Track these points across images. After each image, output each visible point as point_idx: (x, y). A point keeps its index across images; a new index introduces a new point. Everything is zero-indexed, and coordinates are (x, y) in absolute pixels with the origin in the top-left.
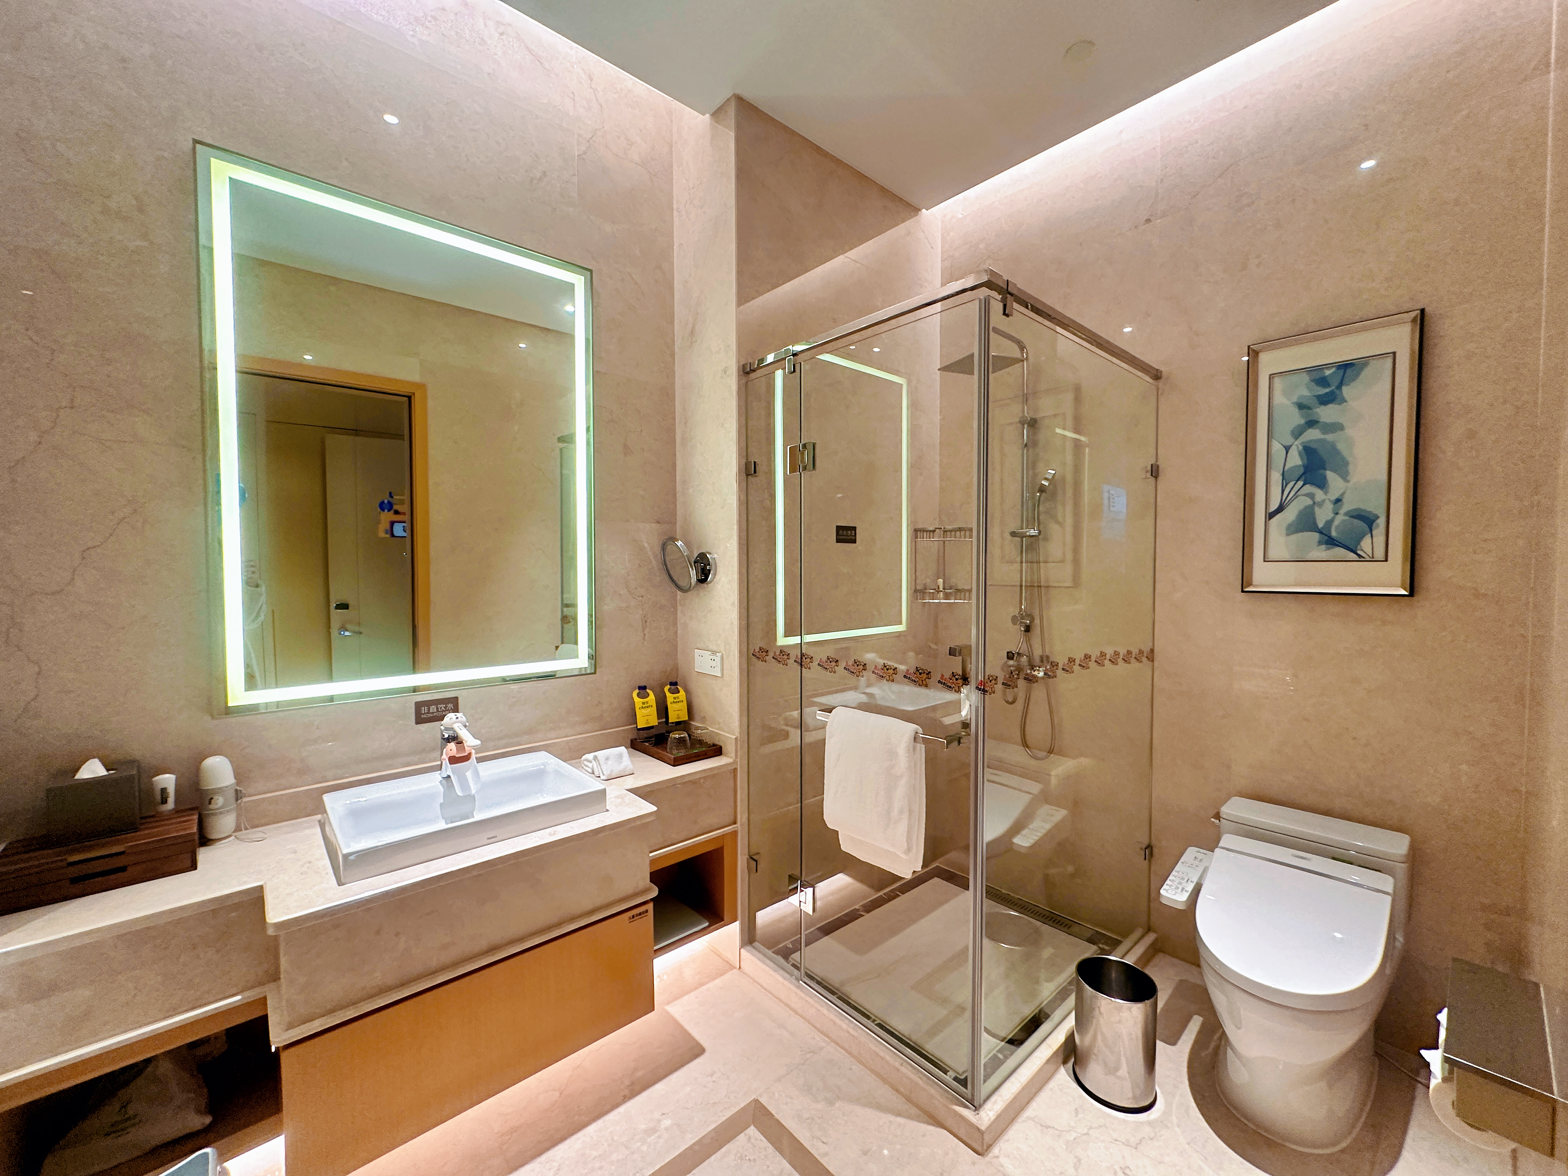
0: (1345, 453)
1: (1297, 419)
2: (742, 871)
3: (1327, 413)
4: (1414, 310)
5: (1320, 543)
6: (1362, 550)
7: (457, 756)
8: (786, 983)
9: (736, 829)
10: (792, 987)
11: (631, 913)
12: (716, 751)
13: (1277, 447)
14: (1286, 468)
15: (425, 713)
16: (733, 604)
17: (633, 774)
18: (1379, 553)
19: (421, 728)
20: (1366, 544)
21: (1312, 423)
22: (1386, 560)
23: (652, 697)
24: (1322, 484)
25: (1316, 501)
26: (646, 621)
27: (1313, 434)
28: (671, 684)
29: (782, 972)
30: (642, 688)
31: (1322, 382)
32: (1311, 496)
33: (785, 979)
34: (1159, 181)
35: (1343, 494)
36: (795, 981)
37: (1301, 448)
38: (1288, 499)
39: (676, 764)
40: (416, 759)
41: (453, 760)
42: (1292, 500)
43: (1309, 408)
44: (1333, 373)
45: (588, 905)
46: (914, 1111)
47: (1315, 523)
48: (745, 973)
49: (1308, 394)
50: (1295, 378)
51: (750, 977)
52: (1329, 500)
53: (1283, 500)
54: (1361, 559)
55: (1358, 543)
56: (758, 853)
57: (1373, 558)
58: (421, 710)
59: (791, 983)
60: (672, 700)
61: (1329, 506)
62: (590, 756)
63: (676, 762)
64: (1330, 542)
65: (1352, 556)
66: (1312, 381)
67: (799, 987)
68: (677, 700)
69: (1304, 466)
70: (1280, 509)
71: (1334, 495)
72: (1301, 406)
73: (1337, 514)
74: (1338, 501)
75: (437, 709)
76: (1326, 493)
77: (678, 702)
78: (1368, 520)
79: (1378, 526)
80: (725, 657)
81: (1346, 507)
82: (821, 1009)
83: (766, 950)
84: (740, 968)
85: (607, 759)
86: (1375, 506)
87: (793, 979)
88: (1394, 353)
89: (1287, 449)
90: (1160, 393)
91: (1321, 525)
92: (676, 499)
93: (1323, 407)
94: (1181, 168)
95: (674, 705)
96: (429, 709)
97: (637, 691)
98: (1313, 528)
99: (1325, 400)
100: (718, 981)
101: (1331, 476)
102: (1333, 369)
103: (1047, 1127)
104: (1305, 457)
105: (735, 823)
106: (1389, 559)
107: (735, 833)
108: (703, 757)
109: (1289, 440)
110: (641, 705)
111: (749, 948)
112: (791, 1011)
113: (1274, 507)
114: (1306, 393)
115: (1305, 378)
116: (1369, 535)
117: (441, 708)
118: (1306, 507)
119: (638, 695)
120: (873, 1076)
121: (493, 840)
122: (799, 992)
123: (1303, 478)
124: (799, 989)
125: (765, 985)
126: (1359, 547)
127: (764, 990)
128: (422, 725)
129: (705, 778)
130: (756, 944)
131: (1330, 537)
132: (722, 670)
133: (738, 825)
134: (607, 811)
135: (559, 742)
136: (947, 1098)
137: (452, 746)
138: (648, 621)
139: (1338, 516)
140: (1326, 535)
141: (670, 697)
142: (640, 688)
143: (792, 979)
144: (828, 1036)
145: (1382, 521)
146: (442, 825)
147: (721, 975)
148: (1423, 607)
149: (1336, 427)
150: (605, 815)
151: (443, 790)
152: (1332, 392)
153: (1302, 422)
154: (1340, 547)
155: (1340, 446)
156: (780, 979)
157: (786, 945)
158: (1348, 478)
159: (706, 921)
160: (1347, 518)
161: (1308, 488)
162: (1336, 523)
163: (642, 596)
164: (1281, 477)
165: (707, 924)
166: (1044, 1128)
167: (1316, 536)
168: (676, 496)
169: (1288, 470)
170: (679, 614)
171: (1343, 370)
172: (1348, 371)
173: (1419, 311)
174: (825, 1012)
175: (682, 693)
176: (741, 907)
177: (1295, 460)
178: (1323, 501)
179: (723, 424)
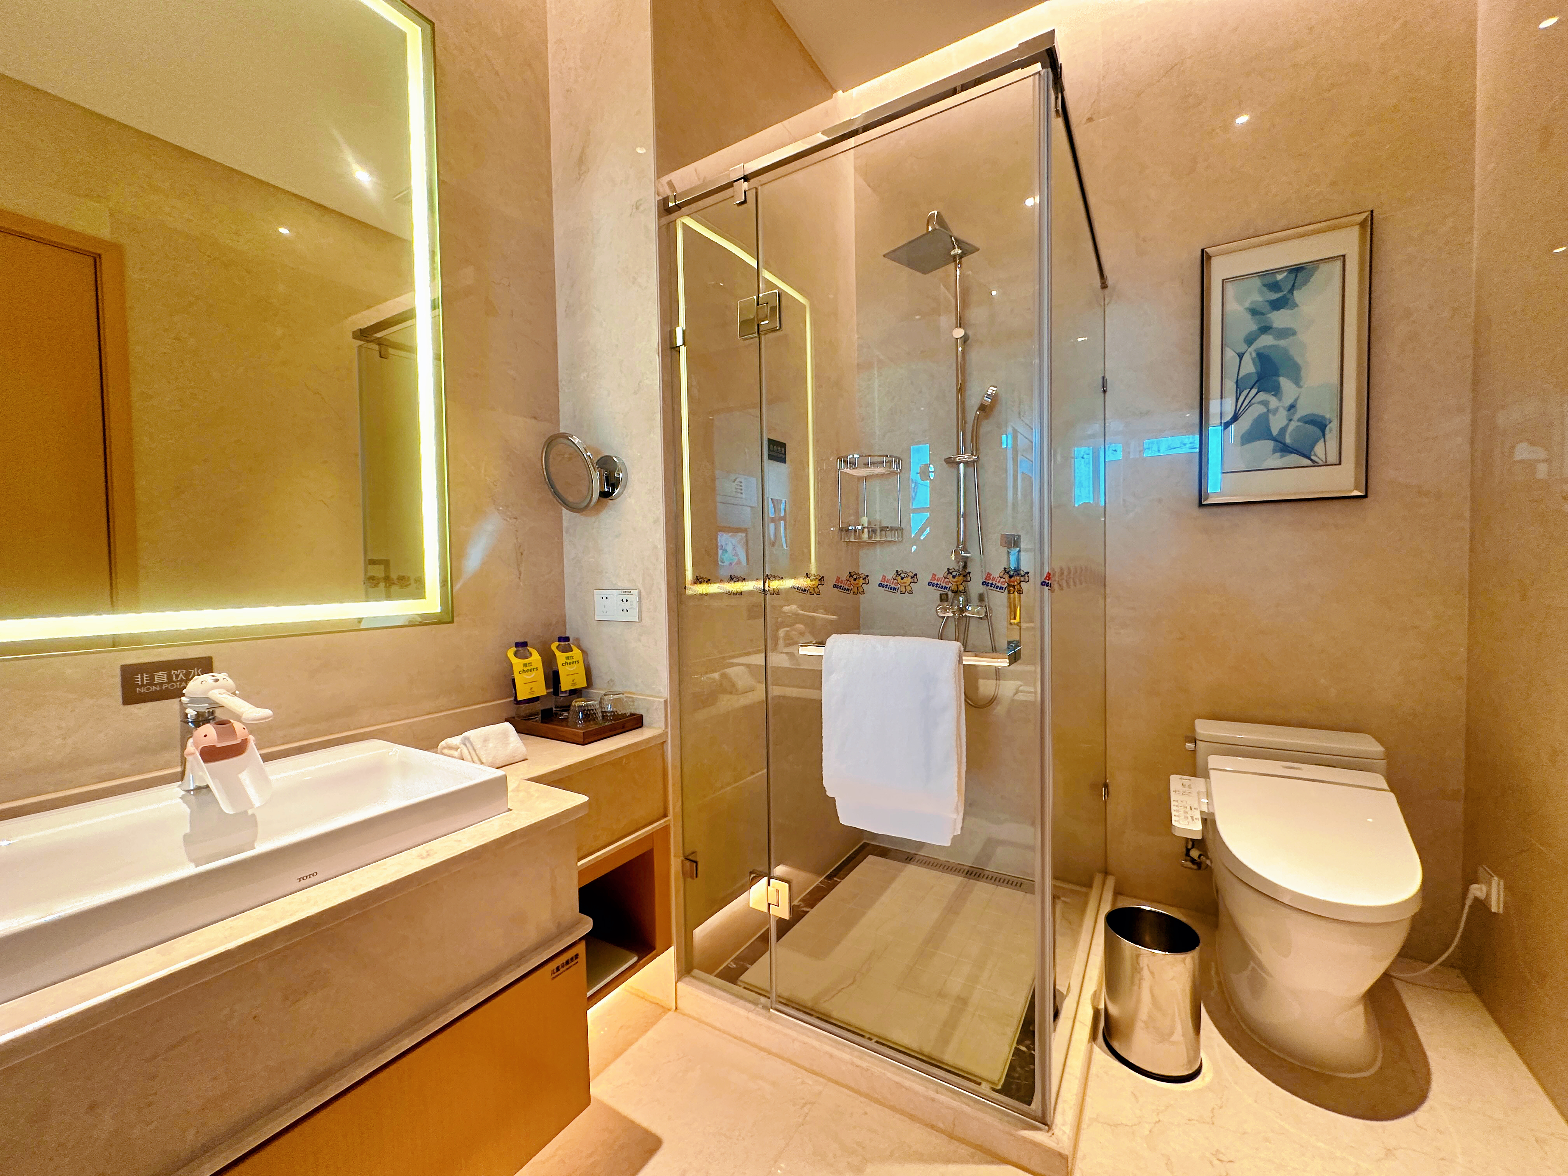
0: (1298, 360)
1: (1252, 326)
2: (676, 880)
3: (1279, 319)
4: (1365, 212)
5: (1275, 451)
6: (1316, 455)
7: (219, 745)
8: (752, 1016)
9: (668, 823)
10: (761, 1020)
11: (553, 965)
12: (636, 722)
13: (1230, 354)
14: (1239, 377)
15: (143, 685)
16: (656, 521)
17: (526, 759)
18: (1333, 458)
19: (136, 711)
20: (1319, 449)
21: (1265, 329)
22: (1340, 464)
23: (536, 658)
24: (1276, 391)
25: (1270, 408)
26: (522, 554)
27: (1266, 341)
28: (560, 639)
29: (742, 1002)
30: (522, 645)
31: (1274, 286)
32: (1265, 403)
33: (750, 1011)
34: (1101, 77)
35: (1296, 400)
36: (763, 1012)
37: (1254, 355)
38: (1242, 409)
39: (586, 741)
40: (126, 766)
41: (210, 754)
42: (1246, 409)
43: (1262, 314)
44: (1286, 277)
45: (487, 965)
46: (964, 1150)
47: (1269, 430)
48: (684, 1015)
49: (1260, 299)
50: (1247, 283)
51: (694, 1018)
52: (1283, 406)
53: (1237, 410)
54: (1315, 464)
55: (1312, 448)
56: (693, 853)
57: (1326, 462)
58: (133, 679)
59: (758, 1014)
60: (564, 660)
61: (1282, 414)
62: (456, 740)
63: (586, 740)
64: (1284, 449)
65: (1307, 462)
66: (1265, 285)
67: (770, 1018)
68: (572, 661)
69: (1258, 373)
70: (1235, 418)
71: (1288, 402)
72: (1254, 312)
73: (1290, 420)
74: (1292, 407)
75: (170, 677)
76: (1280, 400)
77: (573, 663)
78: (1319, 424)
79: (1331, 431)
80: (643, 593)
81: (1301, 412)
82: (806, 1039)
83: (707, 975)
84: (676, 1008)
85: (486, 740)
86: (1328, 411)
87: (759, 1009)
88: (1344, 256)
89: (1241, 356)
90: (1106, 303)
91: (1275, 432)
92: (558, 390)
93: (1275, 313)
94: (1124, 64)
95: (567, 667)
96: (152, 678)
97: (514, 649)
98: (1269, 436)
99: (1276, 305)
100: (650, 1033)
101: (1285, 383)
102: (1285, 274)
103: (1116, 1125)
104: (1258, 364)
105: (665, 816)
106: (1342, 463)
107: (666, 829)
108: (620, 731)
109: (1242, 347)
110: (521, 668)
111: (687, 979)
112: (762, 1053)
113: (1228, 418)
114: (1258, 298)
115: (1257, 282)
116: (1322, 439)
117: (177, 676)
118: (1260, 416)
119: (516, 654)
120: (898, 1116)
121: (309, 881)
122: (772, 1024)
123: (1257, 385)
124: (772, 1020)
125: (718, 1025)
126: (1312, 453)
127: (718, 1032)
128: (138, 705)
129: (627, 757)
130: (696, 972)
131: (1284, 444)
132: (640, 611)
133: (670, 817)
134: (510, 810)
135: (395, 726)
136: (1008, 1122)
137: (209, 729)
138: (524, 553)
139: (1292, 422)
140: (1280, 442)
141: (561, 657)
142: (518, 645)
143: (757, 1009)
144: (823, 1076)
145: (1334, 426)
146: (190, 870)
147: (653, 1024)
148: (1373, 507)
149: (1287, 333)
150: (507, 816)
151: (188, 811)
152: (1284, 296)
153: (1254, 327)
154: (1295, 453)
155: (1292, 352)
156: (743, 1012)
157: (727, 965)
158: (1301, 384)
159: (634, 955)
160: (1300, 424)
161: (1262, 396)
162: (1291, 428)
163: (516, 518)
164: (1235, 386)
165: (635, 959)
166: (1112, 1127)
167: (1270, 444)
168: (557, 385)
169: (1242, 378)
170: (567, 547)
171: (1294, 275)
172: (1299, 275)
173: (1370, 212)
174: (815, 1043)
175: (576, 653)
176: (676, 927)
177: (1249, 367)
178: (1277, 409)
179: (635, 279)
